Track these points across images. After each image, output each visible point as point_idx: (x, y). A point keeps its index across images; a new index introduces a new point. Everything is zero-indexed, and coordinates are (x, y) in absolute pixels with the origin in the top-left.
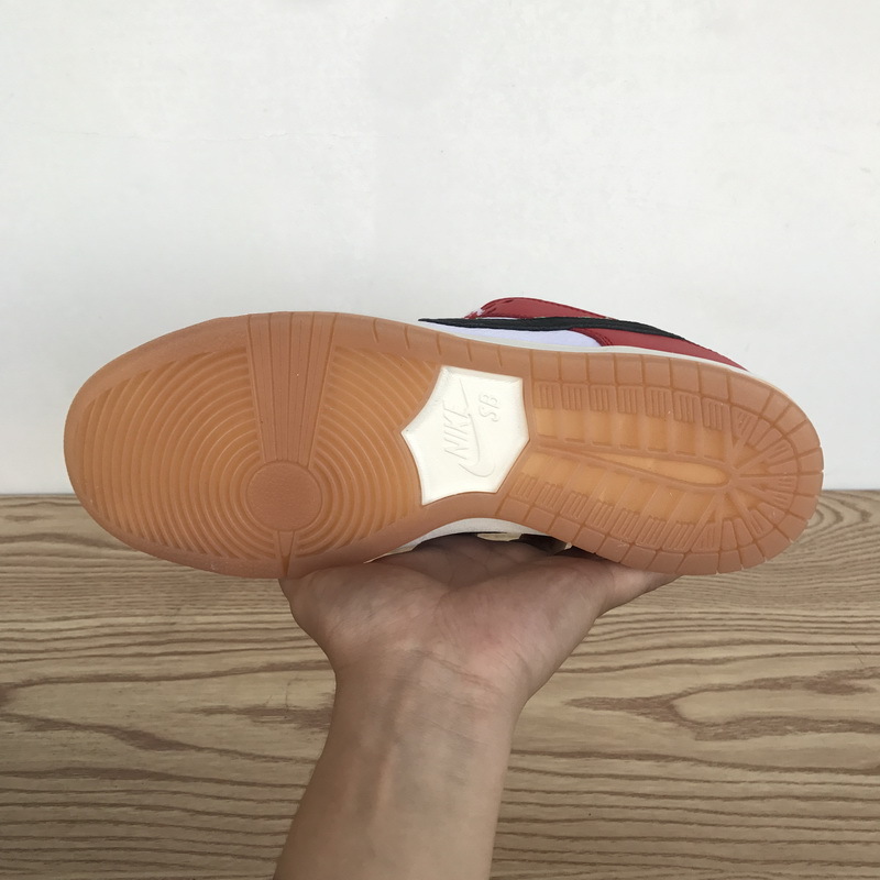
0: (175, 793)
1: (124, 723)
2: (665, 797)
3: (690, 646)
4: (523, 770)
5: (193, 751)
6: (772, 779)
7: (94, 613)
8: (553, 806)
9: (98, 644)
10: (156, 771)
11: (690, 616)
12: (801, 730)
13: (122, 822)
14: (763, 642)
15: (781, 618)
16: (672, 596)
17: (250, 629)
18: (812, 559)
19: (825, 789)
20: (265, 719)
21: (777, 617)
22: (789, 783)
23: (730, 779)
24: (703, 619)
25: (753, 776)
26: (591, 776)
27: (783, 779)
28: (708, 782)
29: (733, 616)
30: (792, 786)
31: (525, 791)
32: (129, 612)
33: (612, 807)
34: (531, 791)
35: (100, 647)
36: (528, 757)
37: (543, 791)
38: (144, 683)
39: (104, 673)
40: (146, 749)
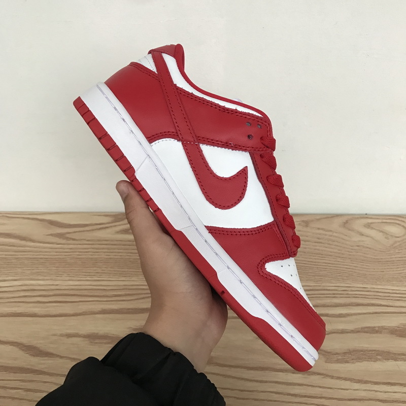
0: (45, 382)
1: (25, 341)
2: (305, 396)
3: (328, 306)
4: (229, 377)
5: (58, 358)
6: (368, 388)
7: (18, 278)
8: (243, 399)
9: (17, 295)
10: (37, 369)
11: (328, 288)
12: (386, 360)
13: (16, 398)
14: (368, 305)
15: (380, 290)
16: (320, 276)
17: (95, 289)
18: (400, 256)
19: (397, 396)
20: (97, 341)
21: (377, 290)
22: (376, 391)
23: (343, 387)
24: (337, 290)
25: (356, 386)
26: (266, 382)
27: (373, 389)
28: (331, 388)
29: (353, 289)
30: (378, 393)
31: (229, 389)
32: (37, 278)
33: (275, 401)
34: (232, 390)
35: (19, 297)
36: (233, 369)
37: (240, 390)
38: (38, 318)
39: (20, 312)
40: (34, 356)
